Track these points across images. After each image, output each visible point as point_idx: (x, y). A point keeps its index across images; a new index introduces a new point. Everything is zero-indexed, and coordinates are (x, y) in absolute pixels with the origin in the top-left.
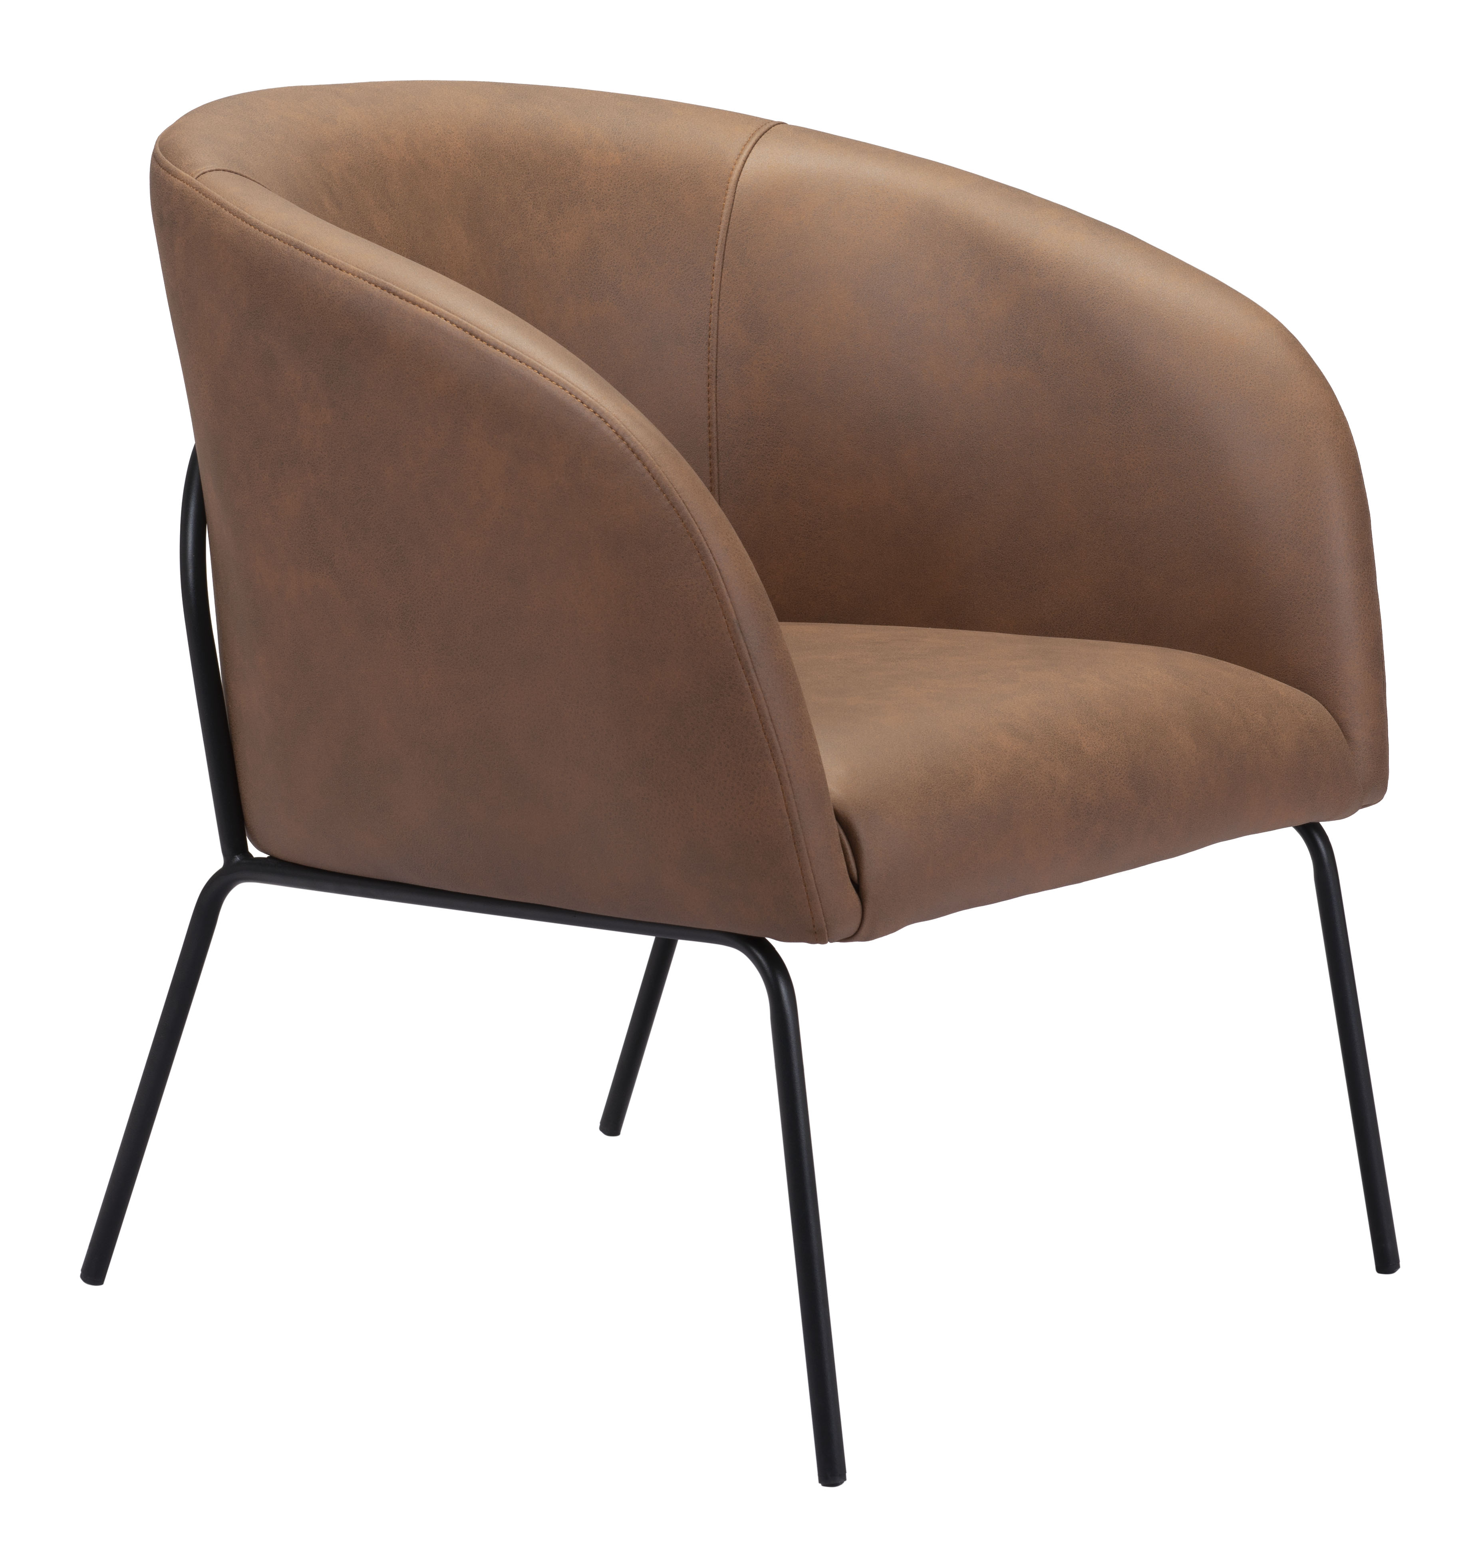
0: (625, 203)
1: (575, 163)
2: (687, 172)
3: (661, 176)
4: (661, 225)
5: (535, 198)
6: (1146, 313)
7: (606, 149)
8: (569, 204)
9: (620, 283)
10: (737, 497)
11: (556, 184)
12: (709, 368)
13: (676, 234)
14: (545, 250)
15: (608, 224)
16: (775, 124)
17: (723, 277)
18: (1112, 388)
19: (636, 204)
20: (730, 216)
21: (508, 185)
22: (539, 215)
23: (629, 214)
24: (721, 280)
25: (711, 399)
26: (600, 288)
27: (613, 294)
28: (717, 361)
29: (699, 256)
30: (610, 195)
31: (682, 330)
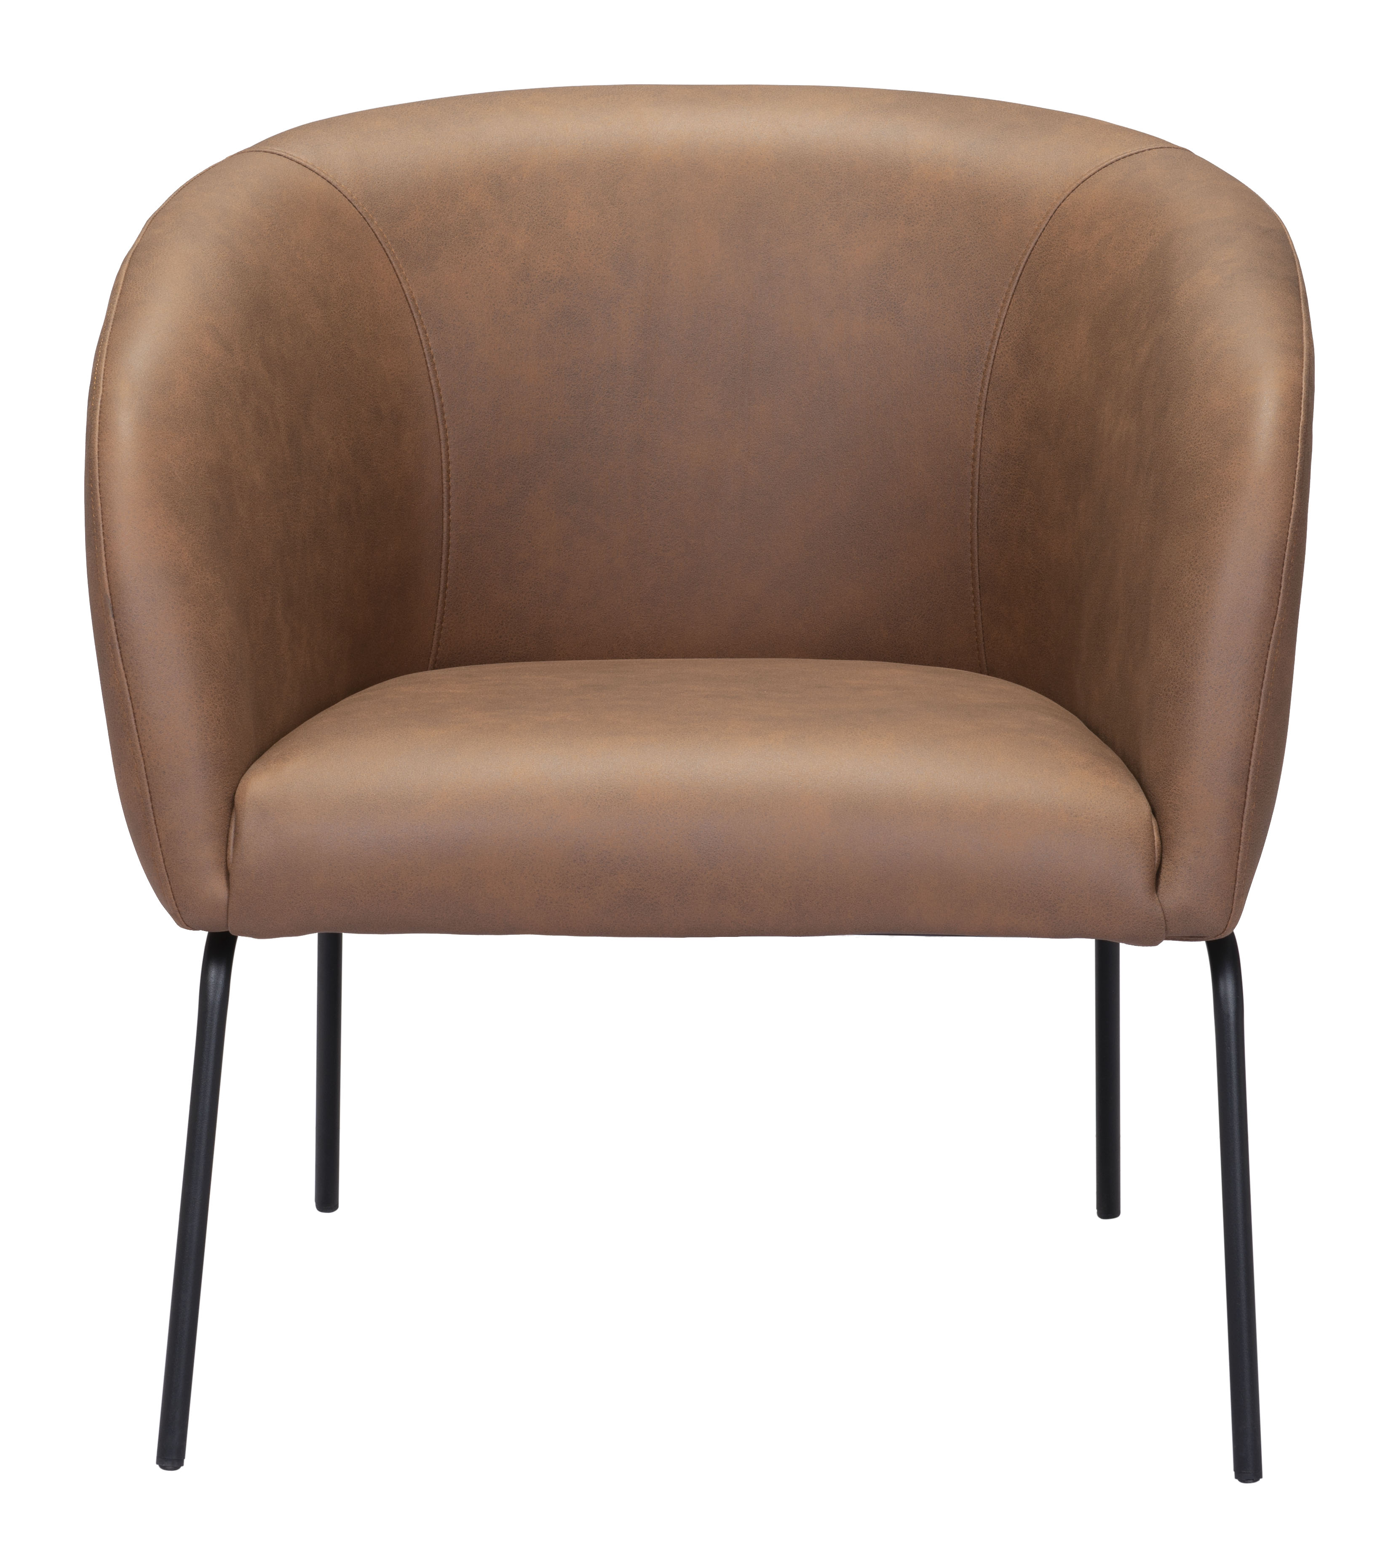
0: (938, 220)
1: (902, 176)
2: (1017, 191)
3: (989, 194)
4: (968, 246)
5: (836, 208)
7: (946, 163)
9: (905, 302)
13: (979, 255)
15: (912, 240)
19: (949, 222)
23: (938, 231)
25: (978, 432)
26: (880, 306)
27: (893, 313)
28: (988, 392)
29: (995, 280)
30: (926, 211)
31: (959, 355)
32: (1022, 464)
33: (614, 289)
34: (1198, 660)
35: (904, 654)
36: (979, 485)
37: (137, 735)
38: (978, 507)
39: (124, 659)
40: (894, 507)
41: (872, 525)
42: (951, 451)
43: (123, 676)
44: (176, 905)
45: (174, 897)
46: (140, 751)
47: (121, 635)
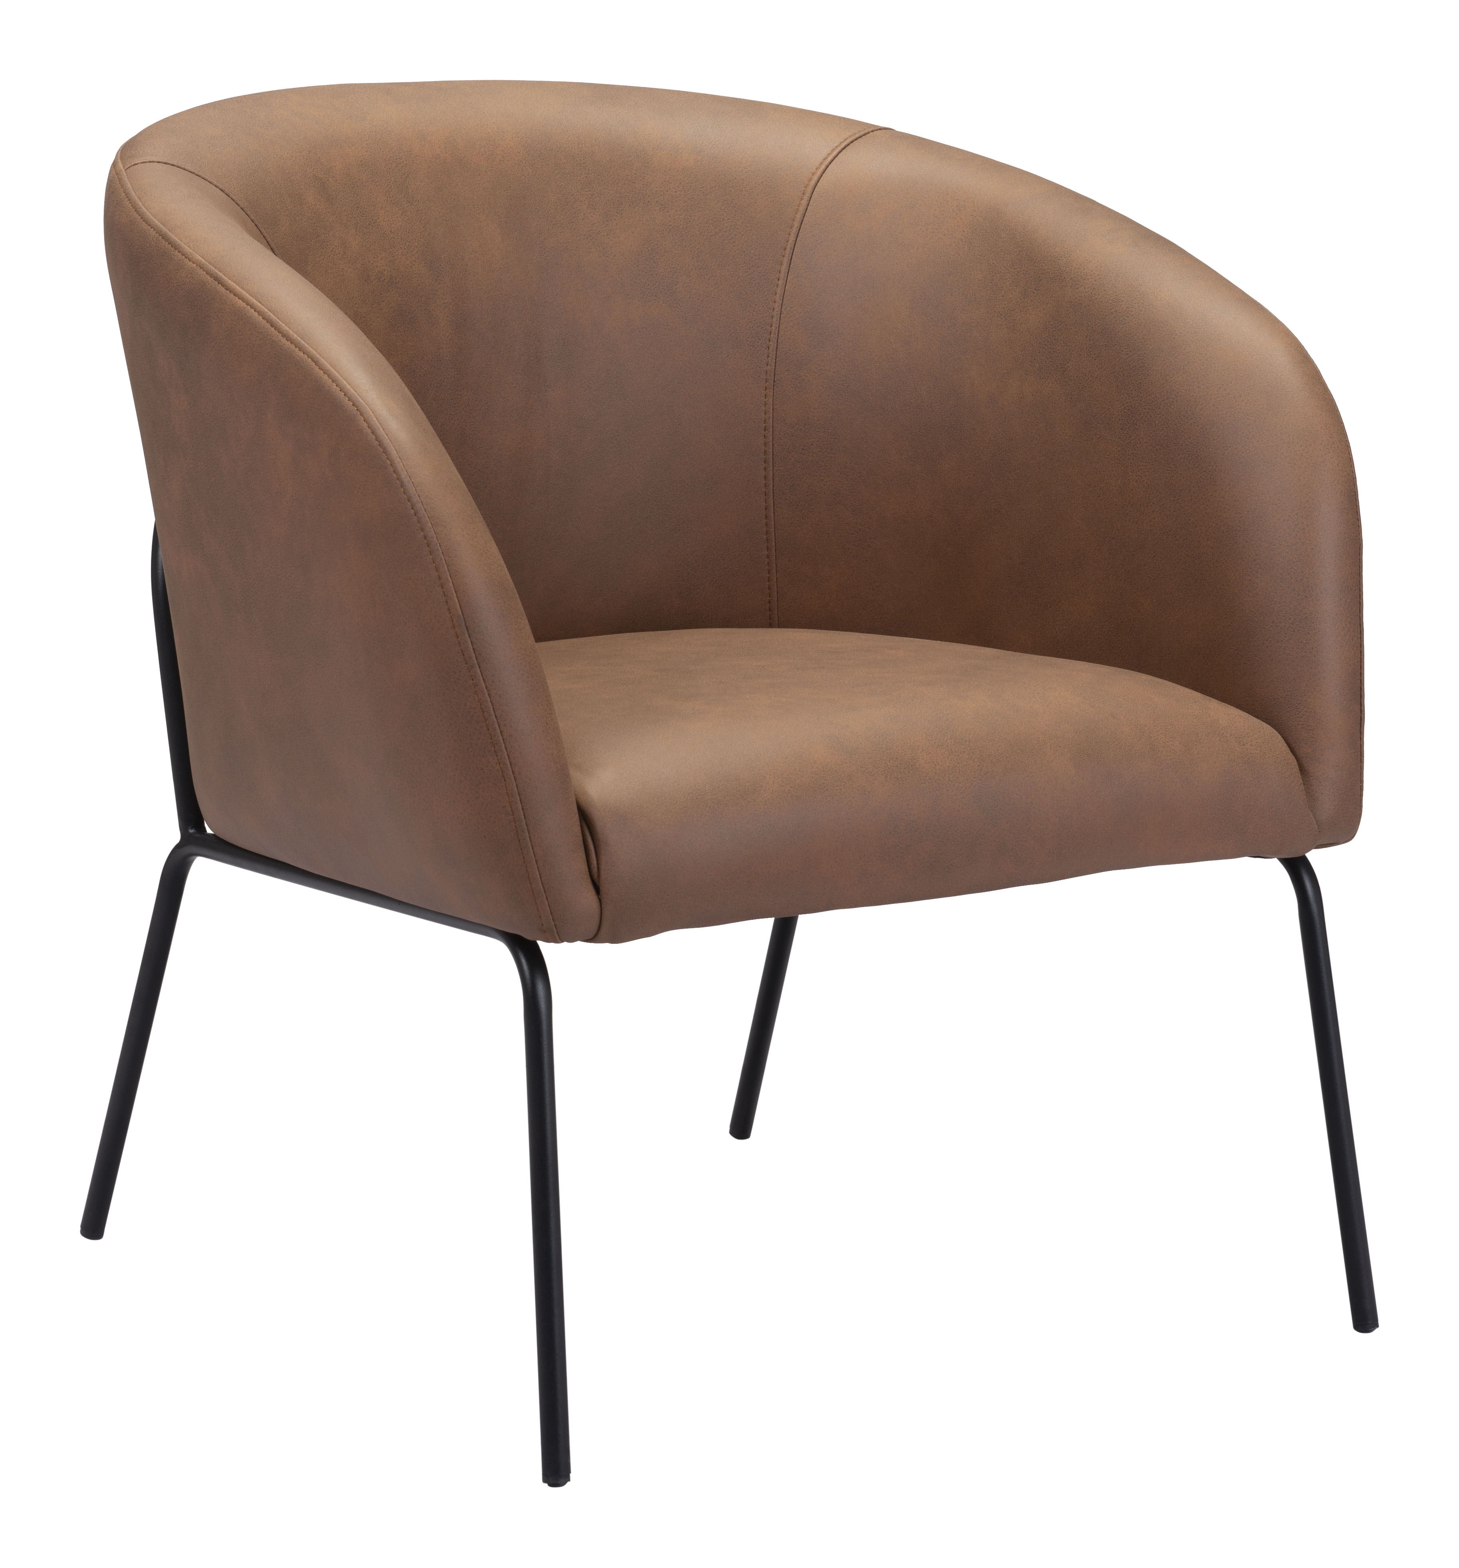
0: (692, 205)
1: (644, 164)
2: (764, 175)
3: (736, 178)
4: (728, 228)
5: (592, 198)
6: (1160, 328)
7: (681, 151)
8: (630, 205)
9: (676, 285)
10: (791, 503)
11: (619, 185)
12: (767, 372)
13: (743, 237)
14: (595, 250)
15: (671, 225)
16: (876, 129)
17: (788, 281)
18: (1123, 404)
19: (703, 206)
20: (803, 220)
21: (562, 185)
22: (593, 215)
23: (695, 216)
24: (786, 284)
25: (767, 404)
26: (654, 289)
27: (667, 296)
28: (775, 366)
29: (766, 260)
30: (677, 197)
31: (741, 333)
32: (830, 431)
33: (429, 286)
34: (1311, 592)
35: (693, 620)
36: (773, 454)
37: (506, 753)
38: (773, 475)
39: (485, 678)
40: (687, 481)
41: (665, 499)
42: (741, 423)
43: (487, 695)
44: (553, 919)
45: (551, 912)
46: (510, 769)
47: (480, 654)
